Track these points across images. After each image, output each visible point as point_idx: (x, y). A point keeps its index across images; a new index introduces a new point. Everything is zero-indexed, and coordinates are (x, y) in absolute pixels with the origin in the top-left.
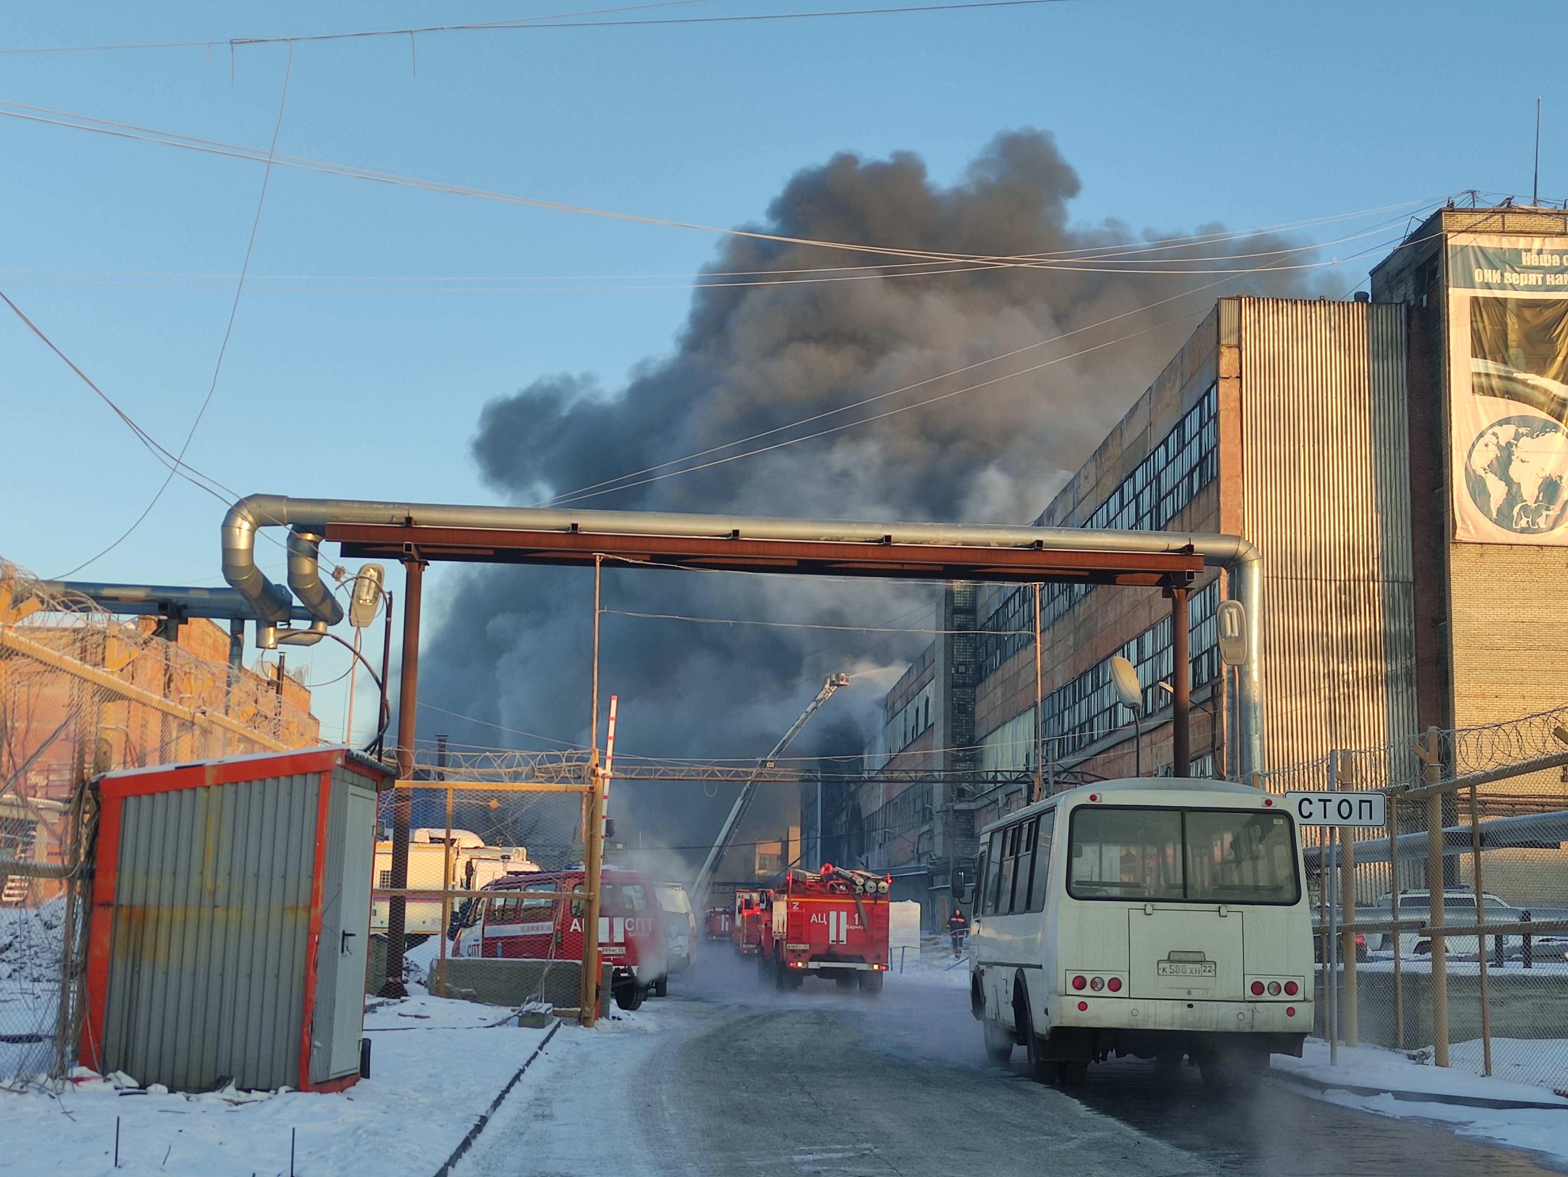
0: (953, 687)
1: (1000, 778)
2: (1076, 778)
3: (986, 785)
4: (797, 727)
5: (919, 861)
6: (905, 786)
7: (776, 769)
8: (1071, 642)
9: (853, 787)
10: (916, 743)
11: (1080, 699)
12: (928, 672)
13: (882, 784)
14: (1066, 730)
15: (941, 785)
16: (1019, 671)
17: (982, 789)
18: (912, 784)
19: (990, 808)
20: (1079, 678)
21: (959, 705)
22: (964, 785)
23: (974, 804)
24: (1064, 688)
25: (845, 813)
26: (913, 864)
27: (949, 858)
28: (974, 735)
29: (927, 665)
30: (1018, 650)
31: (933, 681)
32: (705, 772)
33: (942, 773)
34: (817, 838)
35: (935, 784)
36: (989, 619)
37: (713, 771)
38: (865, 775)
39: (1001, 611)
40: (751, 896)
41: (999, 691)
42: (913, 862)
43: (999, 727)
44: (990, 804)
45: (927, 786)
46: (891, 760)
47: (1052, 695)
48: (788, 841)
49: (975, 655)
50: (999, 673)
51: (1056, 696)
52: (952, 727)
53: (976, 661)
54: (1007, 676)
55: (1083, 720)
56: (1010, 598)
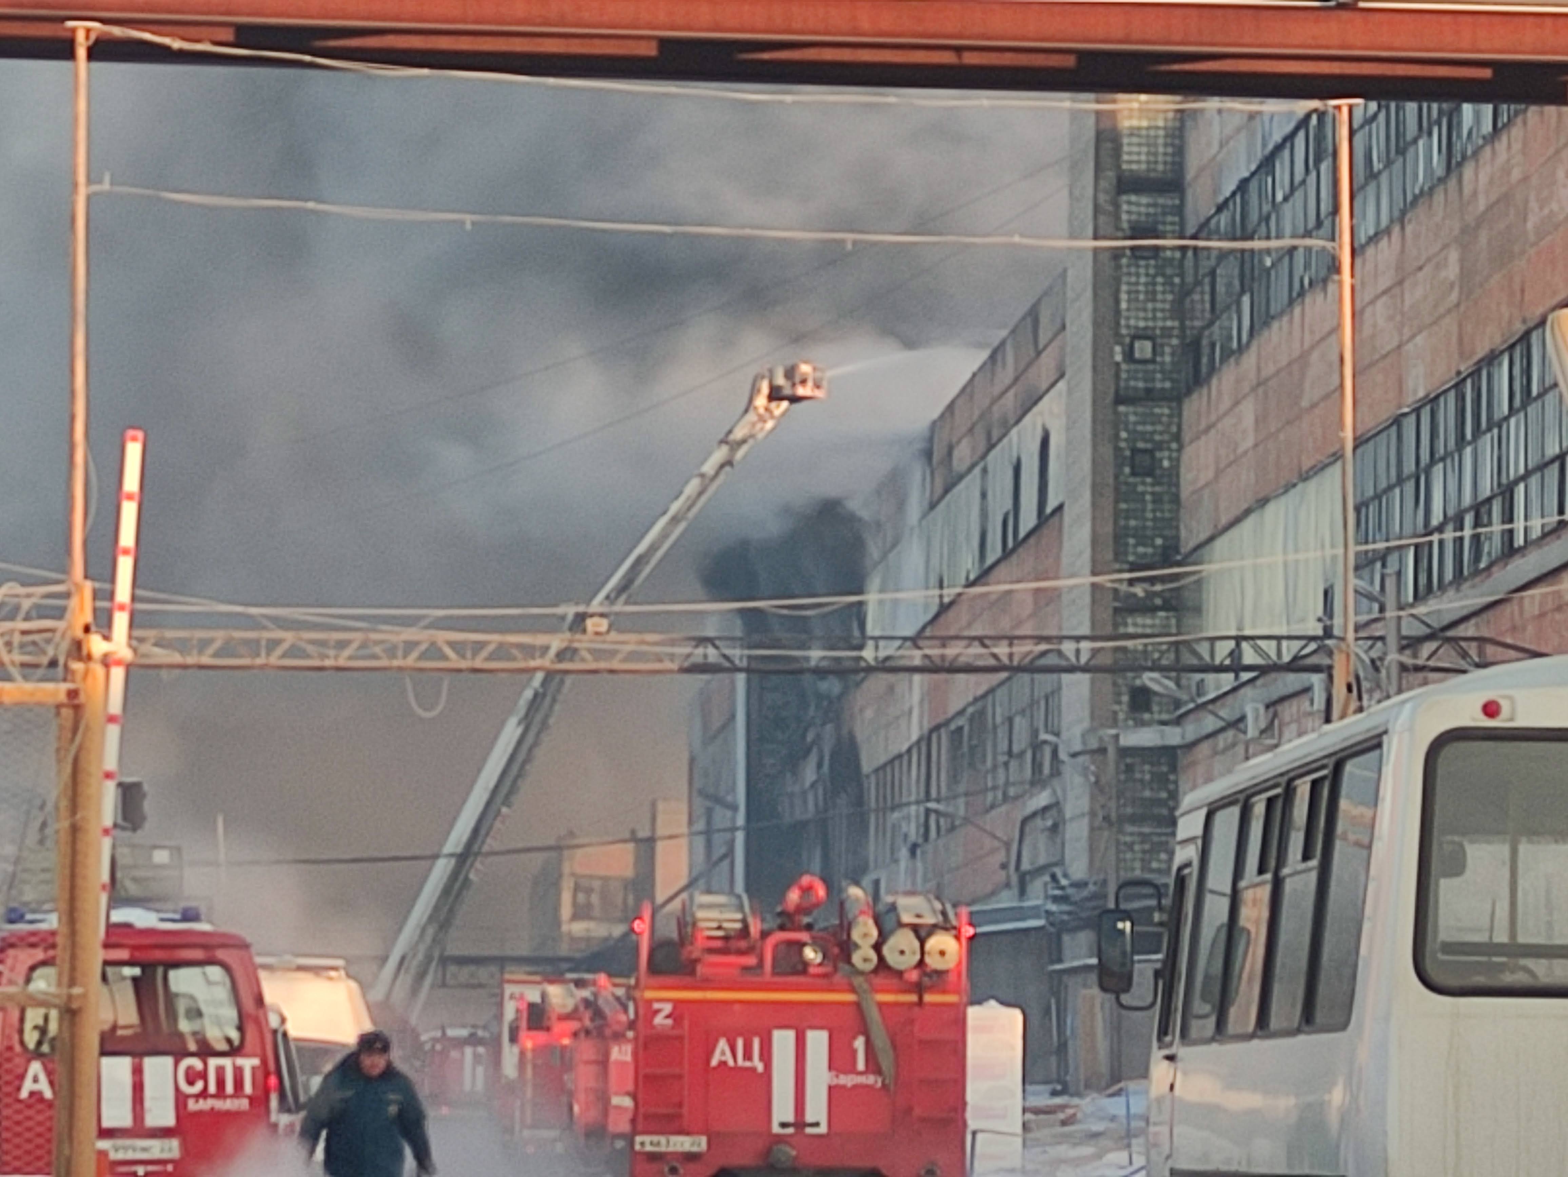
0: (1119, 400)
1: (1249, 657)
2: (1464, 655)
3: (1210, 677)
4: (675, 520)
5: (1022, 892)
6: (984, 682)
7: (613, 636)
8: (1452, 271)
9: (831, 686)
10: (1014, 558)
11: (1477, 432)
12: (1047, 362)
13: (917, 678)
14: (1436, 518)
15: (1084, 678)
16: (1303, 358)
17: (1200, 688)
18: (1004, 675)
19: (1222, 741)
20: (1475, 374)
21: (1135, 451)
22: (1150, 679)
23: (1177, 730)
24: (1433, 401)
25: (813, 759)
26: (1007, 900)
27: (1105, 882)
28: (1177, 538)
29: (1042, 342)
30: (1302, 294)
31: (1061, 385)
32: (410, 646)
33: (1085, 645)
34: (734, 829)
35: (1066, 677)
36: (1220, 209)
37: (433, 644)
38: (868, 654)
39: (1253, 185)
40: (544, 996)
41: (1248, 411)
42: (1005, 894)
43: (1247, 512)
44: (1222, 730)
45: (1045, 681)
46: (944, 608)
47: (1397, 421)
48: (651, 841)
49: (1179, 310)
50: (1249, 360)
51: (1409, 424)
52: (1117, 514)
53: (1182, 328)
54: (1269, 370)
55: (1486, 490)
56: (1279, 148)
